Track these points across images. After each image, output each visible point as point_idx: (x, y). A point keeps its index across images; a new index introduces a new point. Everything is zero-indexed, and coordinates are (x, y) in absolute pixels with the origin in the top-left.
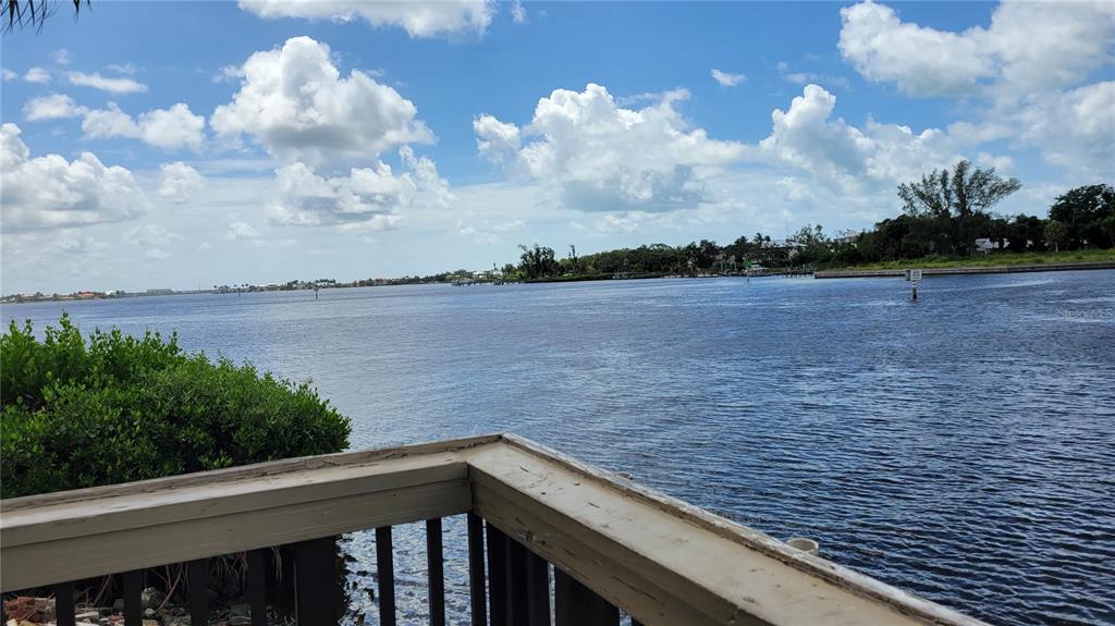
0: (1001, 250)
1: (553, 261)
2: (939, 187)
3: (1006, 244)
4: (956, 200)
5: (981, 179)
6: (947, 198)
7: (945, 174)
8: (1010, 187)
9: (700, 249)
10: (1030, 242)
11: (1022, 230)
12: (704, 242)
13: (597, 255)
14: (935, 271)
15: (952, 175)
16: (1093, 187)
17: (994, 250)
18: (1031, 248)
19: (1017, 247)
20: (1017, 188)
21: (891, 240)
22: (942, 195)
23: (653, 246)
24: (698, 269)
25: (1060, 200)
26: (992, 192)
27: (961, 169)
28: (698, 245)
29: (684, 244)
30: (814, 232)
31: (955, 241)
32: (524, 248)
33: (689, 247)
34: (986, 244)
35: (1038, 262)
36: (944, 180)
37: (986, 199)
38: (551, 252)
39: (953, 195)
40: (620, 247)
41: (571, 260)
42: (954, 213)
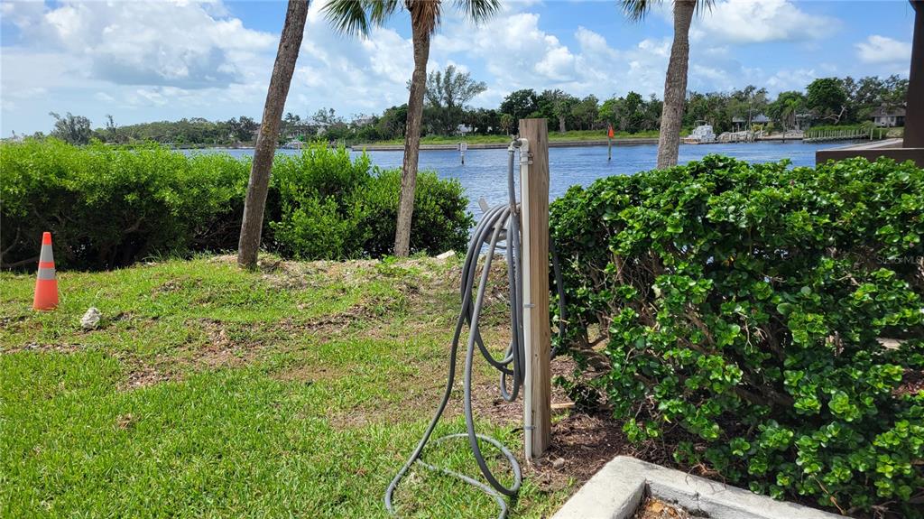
0: (473, 133)
1: (90, 131)
2: (435, 84)
3: (476, 129)
4: (445, 95)
5: (461, 80)
6: (440, 92)
7: (439, 75)
8: (479, 88)
9: (239, 125)
10: (490, 128)
11: (485, 119)
12: (243, 119)
13: (137, 126)
14: (439, 147)
15: (443, 77)
16: (525, 91)
17: (468, 134)
18: (491, 132)
19: (483, 131)
20: (484, 89)
21: (399, 123)
22: (437, 90)
23: (193, 119)
24: (239, 142)
25: (507, 99)
26: (470, 90)
27: (449, 73)
28: (238, 121)
29: (225, 119)
30: (329, 114)
31: (445, 125)
32: (56, 116)
33: (230, 122)
34: (463, 128)
35: (502, 141)
36: (438, 79)
37: (466, 95)
38: (87, 121)
39: (443, 91)
40: (159, 120)
41: (110, 129)
42: (443, 104)
